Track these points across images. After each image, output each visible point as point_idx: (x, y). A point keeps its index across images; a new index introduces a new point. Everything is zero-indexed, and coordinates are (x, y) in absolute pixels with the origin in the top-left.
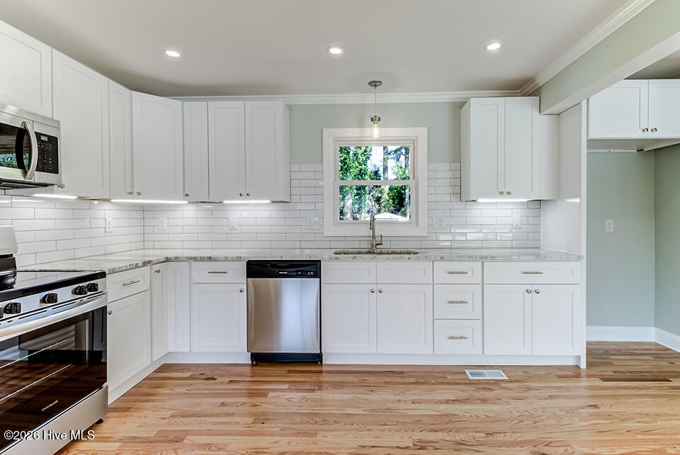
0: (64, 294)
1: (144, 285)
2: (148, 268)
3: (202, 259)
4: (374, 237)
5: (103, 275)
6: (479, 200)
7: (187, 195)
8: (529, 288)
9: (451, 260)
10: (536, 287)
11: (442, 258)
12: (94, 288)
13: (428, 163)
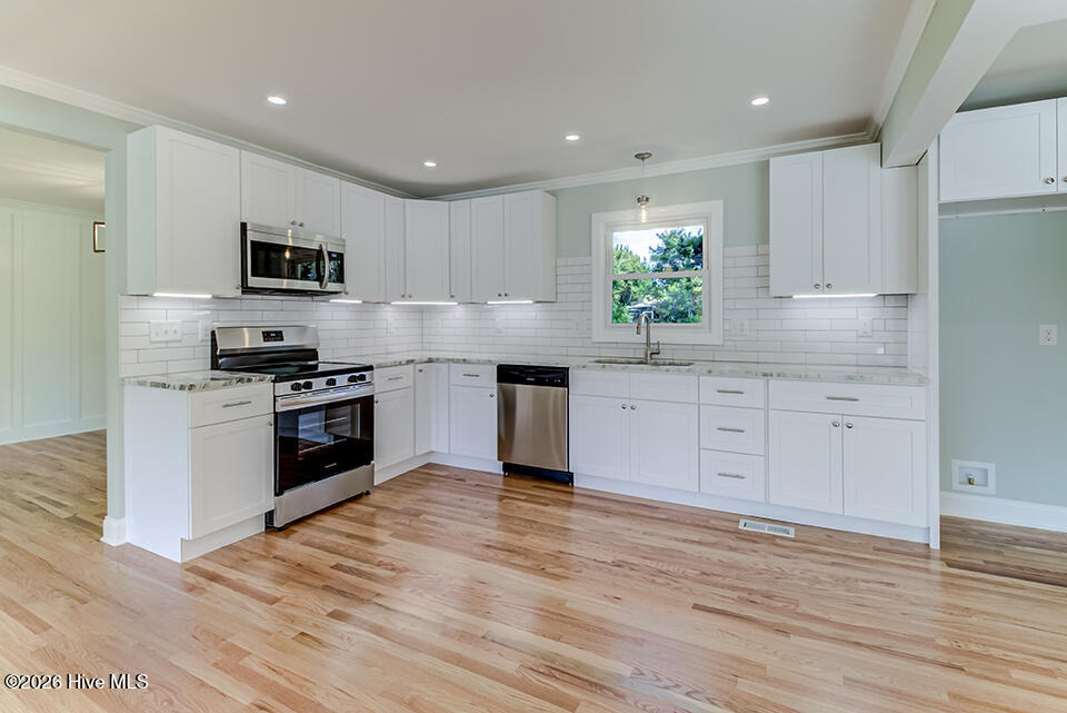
0: (342, 380)
1: (407, 381)
2: (411, 366)
3: (458, 361)
4: (648, 344)
5: (370, 368)
6: (795, 297)
7: (452, 296)
8: (838, 419)
9: (721, 374)
10: (847, 420)
11: (710, 372)
12: (363, 378)
13: (724, 247)
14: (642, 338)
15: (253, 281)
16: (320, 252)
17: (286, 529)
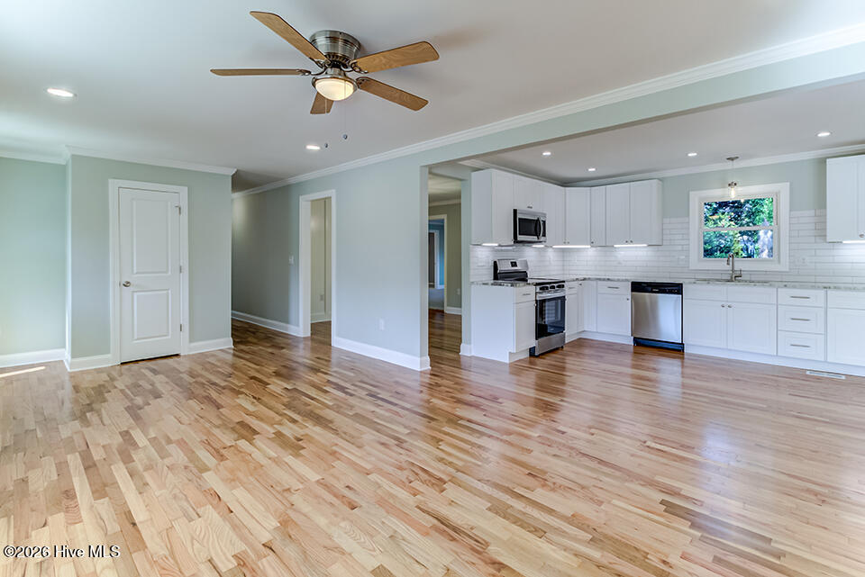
2: (577, 282)
3: (604, 280)
4: (733, 271)
5: (564, 282)
7: (592, 242)
11: (785, 287)
13: (790, 211)
14: (730, 267)
15: (520, 238)
16: (538, 220)
17: (542, 355)
